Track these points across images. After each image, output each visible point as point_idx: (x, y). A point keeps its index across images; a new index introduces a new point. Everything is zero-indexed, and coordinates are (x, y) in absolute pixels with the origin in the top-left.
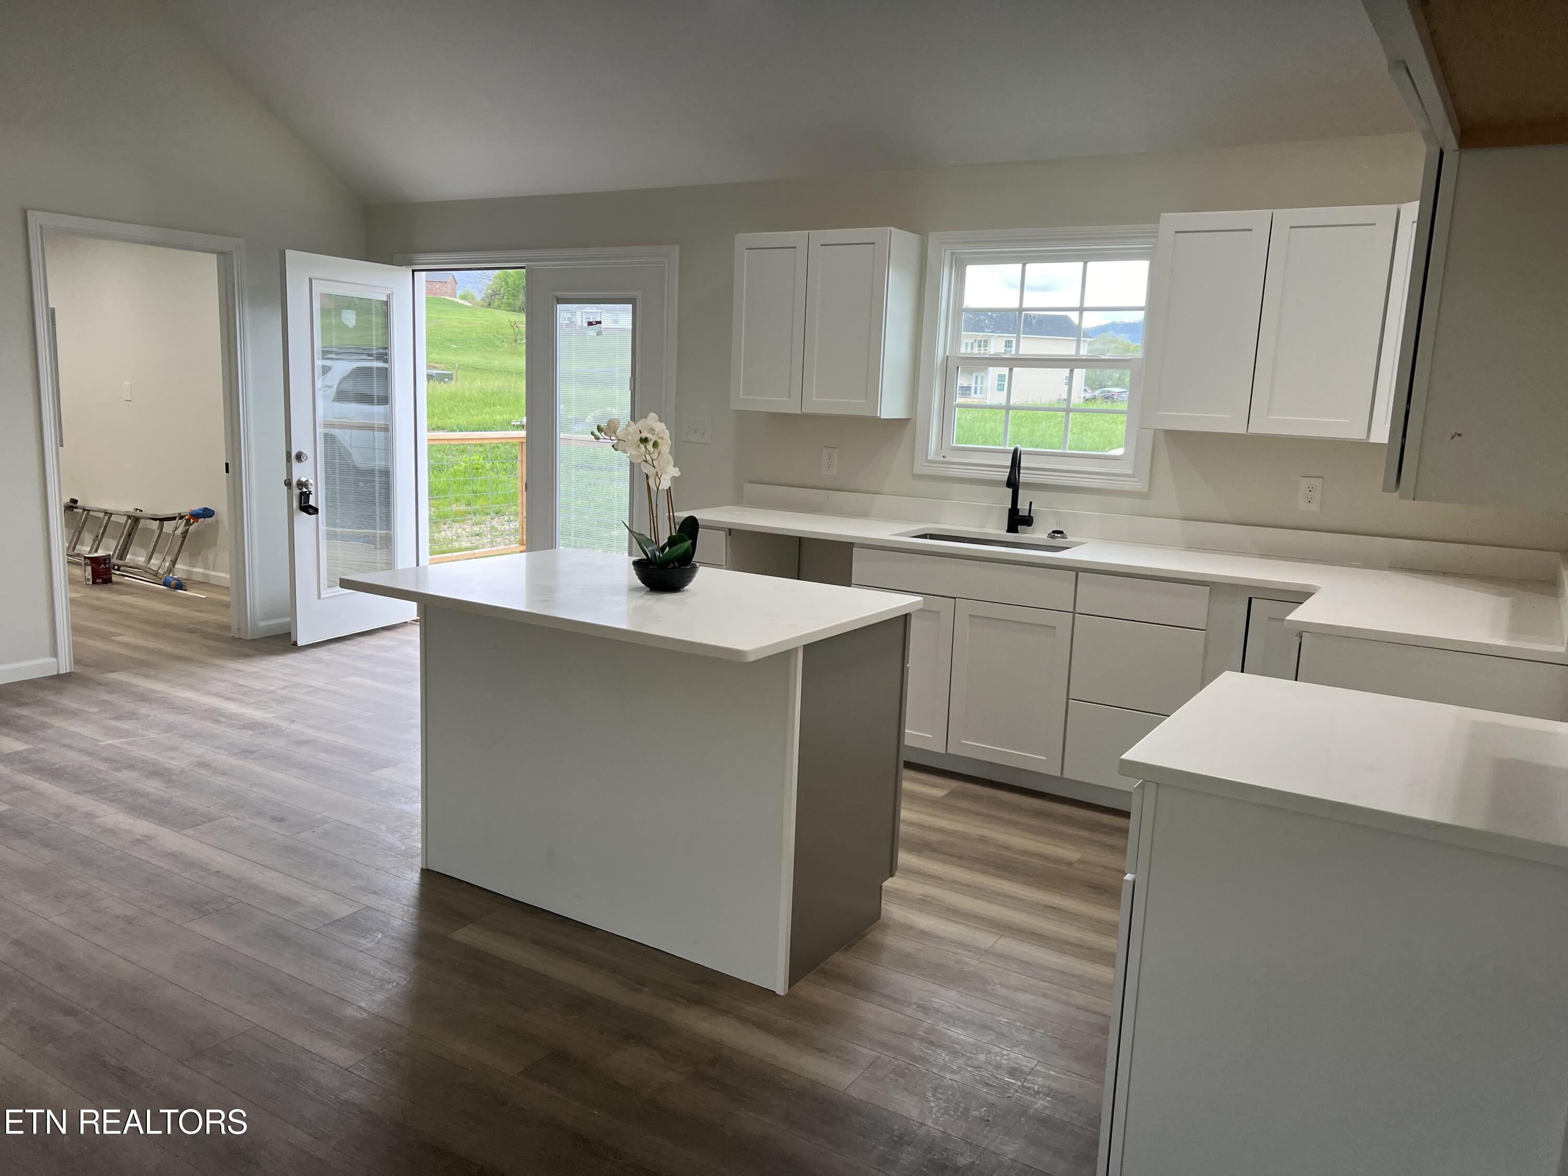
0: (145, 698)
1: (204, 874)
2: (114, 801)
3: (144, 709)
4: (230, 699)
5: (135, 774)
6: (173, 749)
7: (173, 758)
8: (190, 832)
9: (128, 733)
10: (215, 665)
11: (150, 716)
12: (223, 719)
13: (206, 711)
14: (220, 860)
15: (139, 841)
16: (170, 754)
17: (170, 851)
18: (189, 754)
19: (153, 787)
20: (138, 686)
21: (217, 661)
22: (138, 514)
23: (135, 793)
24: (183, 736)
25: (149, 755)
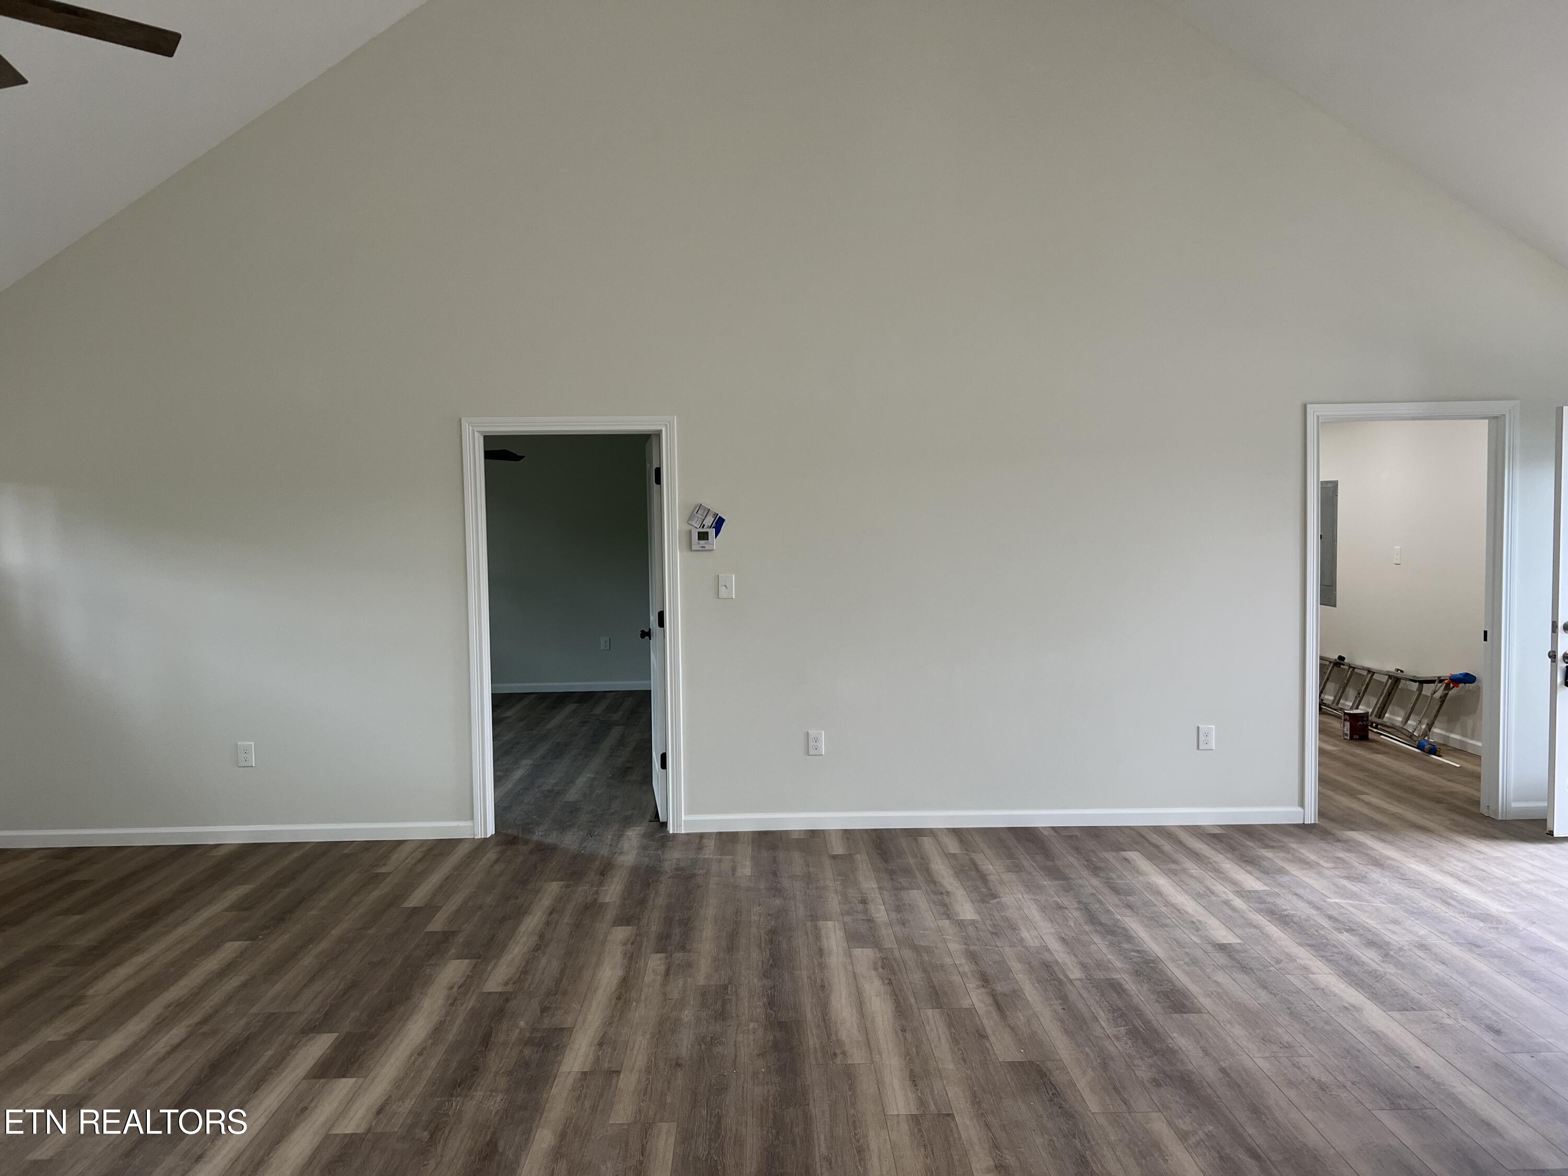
0: (1378, 863)
1: (1402, 1064)
2: (1328, 960)
3: (1375, 874)
4: (1465, 882)
5: (1355, 939)
6: (1396, 922)
7: (1393, 932)
8: (1396, 1015)
9: (1354, 896)
10: (1457, 842)
11: (1380, 883)
12: (1453, 903)
13: (1437, 889)
14: (1421, 1054)
15: (1346, 1009)
16: (1391, 927)
17: (1373, 1029)
18: (1411, 932)
19: (1369, 957)
20: (1373, 849)
21: (1461, 839)
22: (1399, 674)
23: (1351, 959)
24: (1407, 911)
25: (1372, 923)
